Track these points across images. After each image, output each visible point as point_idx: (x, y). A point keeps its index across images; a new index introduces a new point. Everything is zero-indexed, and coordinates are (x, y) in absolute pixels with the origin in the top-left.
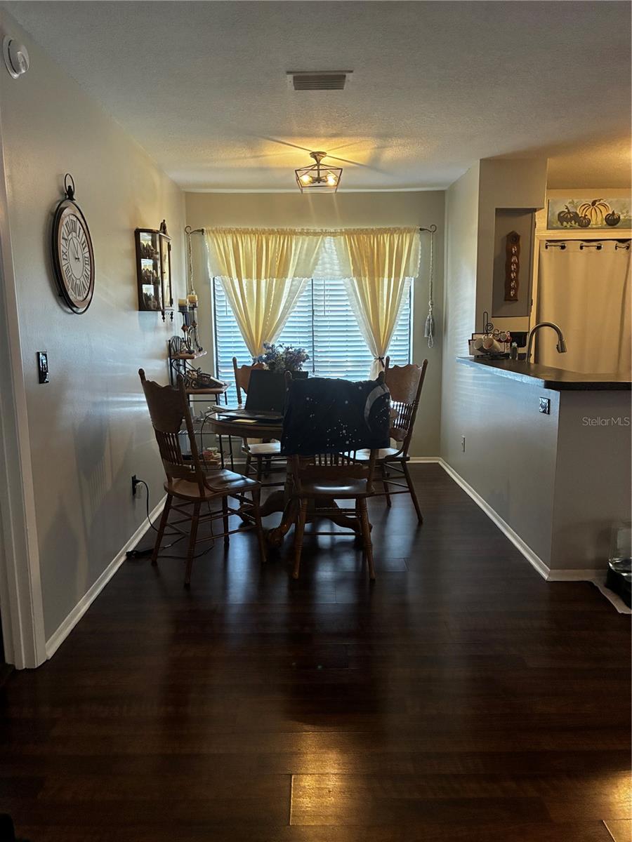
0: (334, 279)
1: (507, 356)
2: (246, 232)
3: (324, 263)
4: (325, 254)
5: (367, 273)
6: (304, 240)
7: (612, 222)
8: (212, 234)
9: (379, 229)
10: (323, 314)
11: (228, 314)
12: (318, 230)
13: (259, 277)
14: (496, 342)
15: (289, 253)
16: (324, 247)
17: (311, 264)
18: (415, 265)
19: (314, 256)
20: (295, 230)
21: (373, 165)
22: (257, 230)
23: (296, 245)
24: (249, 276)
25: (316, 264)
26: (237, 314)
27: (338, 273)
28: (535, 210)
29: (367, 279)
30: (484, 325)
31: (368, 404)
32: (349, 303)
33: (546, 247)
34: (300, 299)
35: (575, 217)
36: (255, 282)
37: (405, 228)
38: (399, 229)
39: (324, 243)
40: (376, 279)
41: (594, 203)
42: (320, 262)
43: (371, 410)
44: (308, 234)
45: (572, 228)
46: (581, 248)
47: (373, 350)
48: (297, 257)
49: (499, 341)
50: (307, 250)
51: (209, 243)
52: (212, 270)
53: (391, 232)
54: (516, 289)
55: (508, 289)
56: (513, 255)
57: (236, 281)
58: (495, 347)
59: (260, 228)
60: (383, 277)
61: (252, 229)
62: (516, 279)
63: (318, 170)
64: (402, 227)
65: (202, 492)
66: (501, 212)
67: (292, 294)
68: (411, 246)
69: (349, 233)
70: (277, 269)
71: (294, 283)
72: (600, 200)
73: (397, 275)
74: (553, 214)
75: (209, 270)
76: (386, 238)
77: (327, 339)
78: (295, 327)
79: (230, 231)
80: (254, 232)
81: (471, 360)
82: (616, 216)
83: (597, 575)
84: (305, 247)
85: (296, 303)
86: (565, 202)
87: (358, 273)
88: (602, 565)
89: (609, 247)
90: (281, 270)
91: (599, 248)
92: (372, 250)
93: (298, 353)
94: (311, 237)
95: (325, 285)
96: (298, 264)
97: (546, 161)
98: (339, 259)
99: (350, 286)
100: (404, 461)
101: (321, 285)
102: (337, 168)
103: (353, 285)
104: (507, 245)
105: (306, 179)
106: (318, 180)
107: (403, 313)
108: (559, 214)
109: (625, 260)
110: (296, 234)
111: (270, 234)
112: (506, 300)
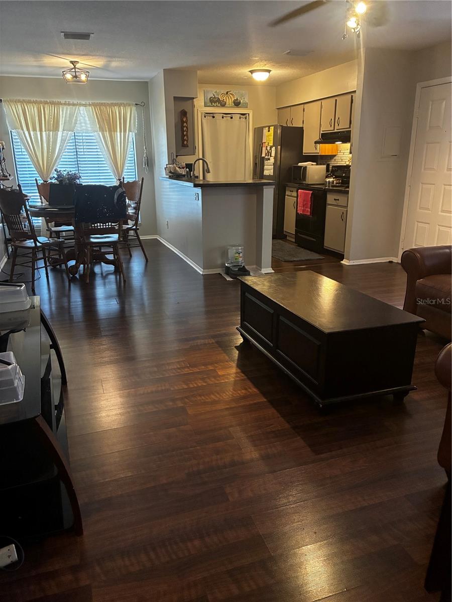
0: (88, 133)
1: (184, 176)
2: (29, 102)
3: (81, 123)
4: (81, 118)
5: (107, 129)
6: (67, 109)
7: (237, 104)
8: (7, 102)
9: (112, 103)
10: (83, 154)
11: (23, 153)
12: (75, 102)
13: (41, 130)
14: (177, 169)
15: (59, 116)
16: (80, 113)
17: (73, 124)
18: (135, 126)
19: (74, 118)
20: (61, 102)
21: (105, 68)
22: (36, 101)
23: (63, 111)
24: (34, 130)
25: (76, 123)
26: (29, 153)
27: (90, 129)
28: (193, 98)
29: (107, 133)
30: (172, 160)
31: (116, 197)
32: (98, 147)
33: (205, 117)
34: (68, 144)
35: (218, 101)
36: (38, 133)
37: (127, 103)
38: (123, 103)
39: (80, 111)
40: (113, 133)
41: (227, 93)
42: (78, 122)
43: (117, 199)
44: (69, 104)
45: (217, 106)
46: (223, 117)
47: (115, 175)
48: (64, 119)
49: (179, 168)
50: (70, 114)
51: (6, 108)
52: (10, 126)
53: (119, 105)
54: (187, 141)
55: (183, 140)
56: (184, 122)
57: (26, 133)
58: (177, 171)
59: (38, 100)
60: (117, 132)
61: (33, 101)
62: (187, 135)
63: (75, 72)
64: (125, 102)
65: (36, 244)
66: (176, 99)
67: (63, 141)
68: (131, 114)
69: (94, 105)
70: (52, 125)
71: (64, 135)
72: (230, 92)
73: (125, 131)
74: (207, 99)
75: (8, 126)
76: (116, 109)
77: (87, 169)
78: (66, 161)
79: (19, 101)
80: (35, 102)
81: (167, 178)
82: (239, 101)
83: (223, 270)
84: (68, 112)
85: (66, 146)
86: (213, 91)
87: (102, 129)
88: (223, 265)
89: (236, 117)
90: (55, 126)
91: (232, 118)
92: (109, 115)
93: (75, 174)
94: (71, 106)
95: (82, 136)
96: (65, 123)
97: (197, 72)
98: (89, 120)
99: (98, 137)
100: (136, 230)
101: (80, 136)
102: (86, 71)
103: (100, 136)
104: (181, 117)
105: (69, 76)
106: (76, 77)
107: (130, 153)
108: (210, 98)
109: (244, 124)
110: (62, 104)
111: (45, 104)
112: (182, 146)
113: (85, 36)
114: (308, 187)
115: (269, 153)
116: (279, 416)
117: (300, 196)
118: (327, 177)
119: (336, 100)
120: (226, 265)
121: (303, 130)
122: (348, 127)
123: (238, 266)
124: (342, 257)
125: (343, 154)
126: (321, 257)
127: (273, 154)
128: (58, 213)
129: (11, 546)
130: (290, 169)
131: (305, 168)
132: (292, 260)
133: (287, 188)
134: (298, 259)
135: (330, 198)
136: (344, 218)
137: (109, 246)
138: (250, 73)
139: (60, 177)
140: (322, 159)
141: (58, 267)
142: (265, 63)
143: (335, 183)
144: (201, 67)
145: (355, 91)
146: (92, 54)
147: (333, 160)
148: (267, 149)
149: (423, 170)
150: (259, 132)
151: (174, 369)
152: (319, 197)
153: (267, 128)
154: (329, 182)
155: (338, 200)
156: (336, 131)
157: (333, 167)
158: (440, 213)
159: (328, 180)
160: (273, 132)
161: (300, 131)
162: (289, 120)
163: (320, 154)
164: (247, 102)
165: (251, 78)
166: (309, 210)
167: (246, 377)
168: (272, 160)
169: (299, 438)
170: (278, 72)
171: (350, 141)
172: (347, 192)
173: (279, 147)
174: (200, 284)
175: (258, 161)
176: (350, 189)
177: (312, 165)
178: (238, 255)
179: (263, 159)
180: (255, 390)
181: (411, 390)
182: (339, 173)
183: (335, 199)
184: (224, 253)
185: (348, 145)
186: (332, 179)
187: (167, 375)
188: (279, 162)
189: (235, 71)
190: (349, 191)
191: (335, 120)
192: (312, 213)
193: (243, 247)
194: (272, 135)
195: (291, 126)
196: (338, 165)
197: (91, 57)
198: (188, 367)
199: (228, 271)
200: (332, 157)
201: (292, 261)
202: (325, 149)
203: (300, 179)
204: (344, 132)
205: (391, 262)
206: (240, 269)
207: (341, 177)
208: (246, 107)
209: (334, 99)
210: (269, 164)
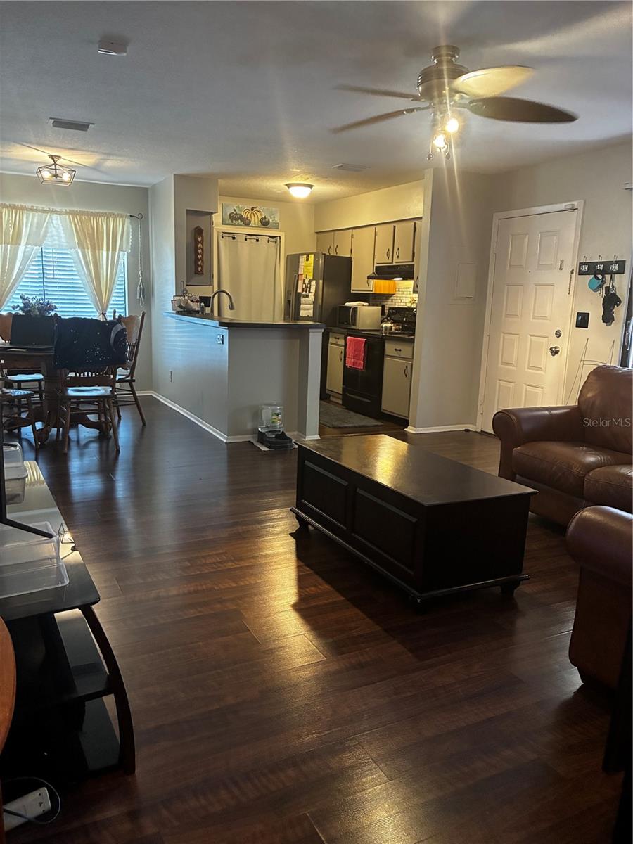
0: (62, 249)
1: (198, 312)
3: (52, 236)
4: (54, 229)
5: (89, 246)
6: (33, 216)
7: (265, 223)
9: (98, 213)
10: (52, 276)
12: (46, 208)
14: (190, 302)
15: (21, 225)
16: (52, 222)
17: (41, 236)
18: (128, 243)
19: (44, 229)
20: (25, 206)
21: (95, 168)
23: (27, 218)
25: (45, 236)
27: (65, 244)
28: (212, 213)
29: (90, 250)
30: (181, 291)
31: (113, 335)
33: (223, 237)
34: (33, 263)
35: (241, 218)
37: (118, 215)
38: (114, 214)
39: (52, 219)
40: (97, 252)
41: (252, 209)
42: (48, 235)
43: (115, 339)
44: (37, 210)
45: (239, 225)
46: (246, 239)
47: (97, 307)
48: (28, 229)
49: (192, 301)
50: (38, 223)
53: (108, 216)
54: (202, 266)
55: (197, 266)
56: (199, 242)
58: (190, 305)
60: (103, 250)
62: (202, 259)
63: (56, 169)
64: (116, 213)
66: (189, 212)
67: (25, 258)
68: (123, 228)
69: (73, 213)
70: (10, 237)
71: (27, 250)
72: (256, 207)
73: (114, 249)
74: (226, 214)
76: (104, 221)
81: (173, 313)
82: (267, 220)
83: (253, 437)
84: (36, 221)
85: (29, 266)
86: (233, 206)
87: (82, 246)
88: (255, 431)
89: (264, 240)
90: (15, 238)
91: (257, 240)
92: (93, 229)
93: (48, 304)
94: (40, 213)
95: (53, 253)
96: (29, 234)
97: (217, 181)
98: (65, 233)
99: (75, 255)
100: (131, 382)
101: (49, 253)
102: (72, 170)
103: (79, 256)
104: (195, 236)
105: (46, 175)
106: (56, 176)
107: (120, 279)
108: (230, 214)
109: (274, 250)
110: (27, 209)
111: (3, 208)
112: (196, 273)
113: (83, 127)
114: (359, 333)
115: (307, 288)
116: (364, 616)
117: (350, 344)
118: (382, 322)
119: (395, 227)
120: (260, 430)
121: (351, 262)
122: (411, 260)
123: (276, 431)
124: (406, 423)
125: (404, 293)
126: (379, 423)
127: (313, 289)
128: (25, 356)
129: (42, 789)
130: (334, 310)
131: (355, 309)
132: (341, 426)
133: (331, 334)
134: (350, 425)
135: (390, 348)
136: (408, 373)
137: (92, 403)
138: (286, 187)
139: (27, 307)
140: (375, 299)
141: (16, 431)
142: (308, 176)
143: (393, 330)
144: (224, 176)
145: (421, 218)
146: (84, 149)
147: (390, 300)
148: (304, 283)
149: (504, 317)
150: (293, 261)
151: (214, 563)
152: (374, 346)
153: (305, 256)
154: (386, 327)
155: (400, 350)
156: (394, 264)
157: (390, 309)
158: (527, 370)
159: (384, 325)
160: (312, 262)
161: (348, 262)
162: (332, 247)
163: (373, 292)
164: (278, 221)
165: (287, 193)
166: (362, 362)
167: (312, 572)
168: (312, 297)
169: (395, 641)
170: (323, 188)
171: (413, 278)
172: (413, 341)
173: (321, 281)
174: (224, 455)
175: (292, 298)
176: (417, 337)
177: (363, 305)
178: (275, 417)
179: (298, 296)
180: (327, 586)
181: (522, 580)
182: (397, 317)
183: (396, 350)
184: (257, 414)
185: (410, 283)
186: (390, 325)
187: (207, 571)
188: (320, 301)
189: (268, 184)
190: (414, 339)
191: (393, 251)
192: (366, 366)
193: (281, 407)
194: (312, 265)
195: (335, 255)
196: (396, 306)
197: (80, 152)
198: (232, 561)
199: (262, 438)
200: (388, 296)
201: (340, 428)
202: (380, 286)
203: (349, 324)
204: (405, 266)
205: (467, 431)
206: (277, 436)
207: (402, 322)
208: (276, 227)
209: (392, 225)
210: (307, 302)
